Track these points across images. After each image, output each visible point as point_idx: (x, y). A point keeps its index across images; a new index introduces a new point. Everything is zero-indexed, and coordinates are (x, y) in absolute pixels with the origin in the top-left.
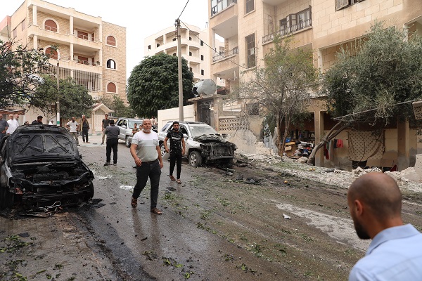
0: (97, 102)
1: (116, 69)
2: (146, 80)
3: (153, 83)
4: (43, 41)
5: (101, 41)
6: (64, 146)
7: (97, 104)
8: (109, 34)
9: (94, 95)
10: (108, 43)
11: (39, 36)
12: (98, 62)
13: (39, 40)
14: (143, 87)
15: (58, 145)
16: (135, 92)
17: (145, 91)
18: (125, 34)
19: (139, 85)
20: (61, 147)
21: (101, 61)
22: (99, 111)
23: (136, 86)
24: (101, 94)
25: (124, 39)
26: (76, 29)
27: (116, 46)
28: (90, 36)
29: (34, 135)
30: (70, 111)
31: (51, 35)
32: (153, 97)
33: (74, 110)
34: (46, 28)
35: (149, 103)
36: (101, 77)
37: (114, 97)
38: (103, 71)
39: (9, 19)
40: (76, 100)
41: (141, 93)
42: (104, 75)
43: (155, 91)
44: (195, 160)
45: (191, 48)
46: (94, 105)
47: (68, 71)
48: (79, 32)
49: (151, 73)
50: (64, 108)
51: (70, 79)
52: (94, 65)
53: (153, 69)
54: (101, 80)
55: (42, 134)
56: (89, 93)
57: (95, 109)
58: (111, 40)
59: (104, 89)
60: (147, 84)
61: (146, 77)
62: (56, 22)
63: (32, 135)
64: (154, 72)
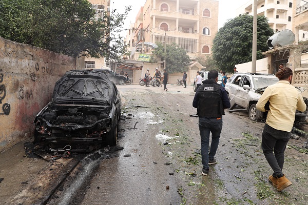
0: (193, 60)
1: (210, 35)
2: (228, 40)
3: (234, 41)
4: (159, 19)
5: (198, 14)
6: (101, 90)
7: (193, 62)
8: (205, 8)
9: (191, 56)
10: (204, 15)
11: (156, 16)
12: (196, 31)
13: (156, 19)
14: (225, 45)
15: (96, 90)
16: (218, 50)
17: (226, 48)
18: (218, 6)
19: (221, 44)
20: (99, 91)
21: (198, 30)
22: (195, 67)
23: (219, 45)
24: (197, 54)
25: (216, 11)
26: (181, 8)
27: (210, 17)
28: (191, 12)
29: (78, 79)
30: (172, 67)
31: (164, 14)
32: (233, 53)
33: (175, 67)
34: (162, 10)
35: (229, 59)
36: (198, 41)
37: (207, 57)
38: (200, 37)
39: (142, 8)
40: (178, 59)
41: (223, 51)
42: (200, 40)
43: (235, 49)
44: (255, 114)
45: (279, 11)
46: (191, 62)
47: (174, 39)
48: (183, 10)
49: (232, 33)
50: (168, 65)
51: (175, 44)
52: (193, 33)
53: (234, 29)
54: (198, 44)
55: (85, 79)
56: (187, 54)
57: (191, 66)
58: (207, 13)
59: (200, 51)
60: (228, 42)
61: (227, 36)
62: (168, 5)
63: (76, 79)
64: (235, 32)
